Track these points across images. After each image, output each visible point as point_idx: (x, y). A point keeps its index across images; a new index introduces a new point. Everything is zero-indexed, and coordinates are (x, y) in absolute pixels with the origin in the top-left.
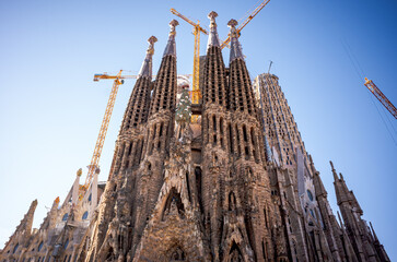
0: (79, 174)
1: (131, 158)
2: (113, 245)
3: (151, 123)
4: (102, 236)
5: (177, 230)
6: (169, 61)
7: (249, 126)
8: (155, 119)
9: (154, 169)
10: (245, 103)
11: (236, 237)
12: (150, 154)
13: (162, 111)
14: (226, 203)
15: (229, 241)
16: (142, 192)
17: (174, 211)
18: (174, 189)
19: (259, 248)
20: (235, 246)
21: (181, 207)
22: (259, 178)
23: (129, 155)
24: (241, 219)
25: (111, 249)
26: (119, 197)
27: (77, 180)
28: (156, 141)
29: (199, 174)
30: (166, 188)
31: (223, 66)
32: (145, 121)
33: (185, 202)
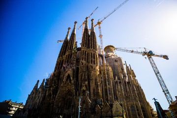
2: (51, 92)
5: (69, 87)
6: (73, 35)
7: (93, 53)
8: (67, 53)
10: (93, 46)
11: (84, 88)
12: (65, 64)
13: (69, 51)
14: (83, 78)
16: (62, 76)
17: (69, 81)
18: (69, 75)
19: (92, 91)
20: (84, 91)
21: (70, 80)
23: (59, 65)
24: (87, 83)
25: (50, 94)
28: (67, 60)
29: (78, 69)
30: (67, 74)
31: (88, 34)
32: (65, 54)
33: (71, 78)
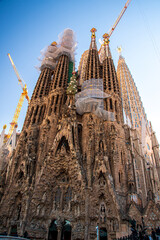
0: (5, 127)
1: (37, 117)
2: (24, 171)
3: (50, 95)
4: (17, 165)
5: (65, 164)
7: (114, 100)
8: (53, 93)
9: (51, 125)
10: (112, 86)
11: (103, 169)
12: (49, 115)
13: (58, 88)
14: (97, 147)
15: (98, 171)
16: (42, 139)
17: (63, 151)
18: (63, 137)
19: (117, 177)
20: (102, 175)
21: (68, 148)
22: (119, 132)
23: (36, 115)
24: (106, 158)
25: (22, 173)
26: (29, 141)
27: (3, 131)
28: (53, 107)
29: (80, 129)
30: (59, 136)
32: (47, 94)
33: (71, 146)
